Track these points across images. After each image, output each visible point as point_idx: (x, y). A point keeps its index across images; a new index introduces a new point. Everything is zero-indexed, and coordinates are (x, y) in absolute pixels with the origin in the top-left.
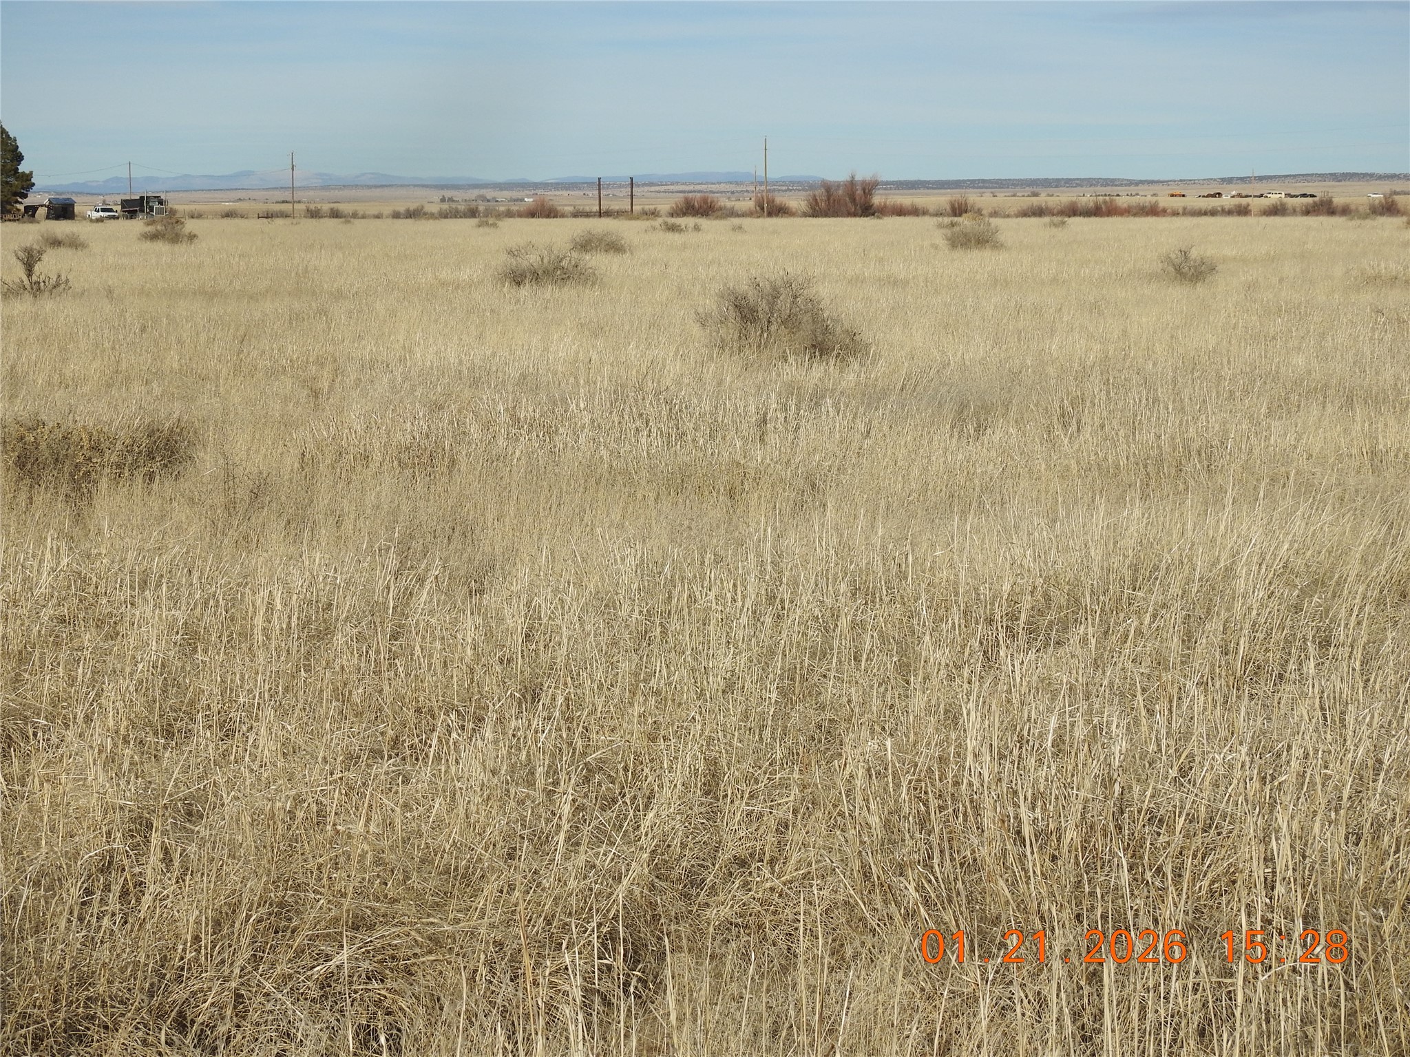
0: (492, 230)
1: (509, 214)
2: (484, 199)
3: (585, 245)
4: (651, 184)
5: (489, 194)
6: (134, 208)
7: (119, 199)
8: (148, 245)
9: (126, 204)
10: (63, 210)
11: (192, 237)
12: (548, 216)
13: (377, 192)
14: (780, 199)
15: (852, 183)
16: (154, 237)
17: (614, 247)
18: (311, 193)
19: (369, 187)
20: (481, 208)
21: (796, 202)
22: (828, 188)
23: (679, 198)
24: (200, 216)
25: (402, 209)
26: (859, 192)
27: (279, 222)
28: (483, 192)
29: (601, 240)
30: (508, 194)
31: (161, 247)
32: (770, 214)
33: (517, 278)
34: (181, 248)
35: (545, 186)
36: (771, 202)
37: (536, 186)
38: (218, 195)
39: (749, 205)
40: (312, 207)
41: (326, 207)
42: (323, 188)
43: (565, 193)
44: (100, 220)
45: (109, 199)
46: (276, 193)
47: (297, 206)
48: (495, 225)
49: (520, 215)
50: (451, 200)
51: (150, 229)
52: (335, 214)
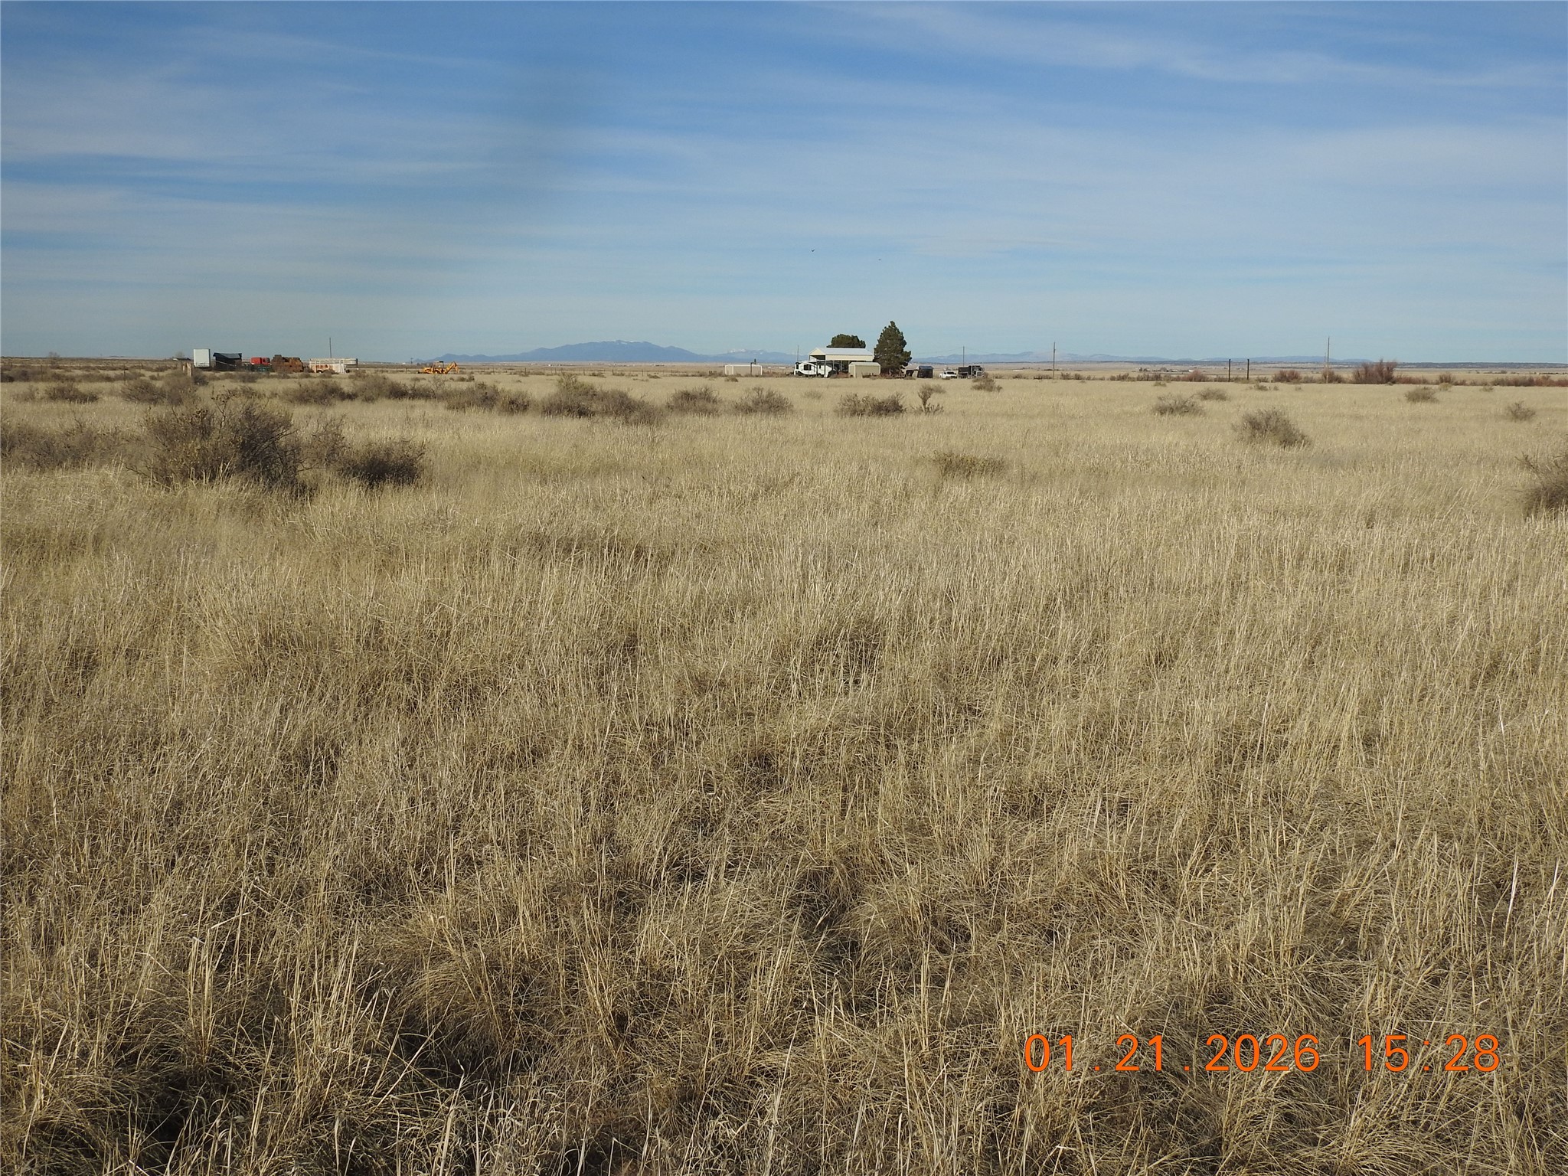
0: (1163, 388)
1: (1178, 379)
2: (1164, 369)
3: (1205, 397)
4: (1265, 363)
5: (1168, 367)
6: (965, 372)
7: (957, 367)
8: (976, 392)
9: (960, 370)
10: (926, 373)
11: (999, 388)
12: (1200, 381)
13: (1103, 365)
14: (1337, 373)
15: (1381, 364)
16: (979, 388)
17: (1221, 397)
18: (1065, 365)
19: (1098, 362)
20: (1162, 376)
21: (1347, 374)
22: (1366, 367)
23: (1277, 371)
24: (1000, 378)
25: (1116, 375)
26: (1385, 369)
27: (1046, 381)
28: (1164, 366)
29: (1214, 394)
30: (1179, 367)
31: (982, 393)
32: (1330, 382)
33: (1162, 411)
34: (994, 394)
35: (1202, 363)
36: (1331, 374)
37: (1196, 363)
38: (1011, 365)
39: (1320, 376)
40: (1065, 373)
41: (1073, 373)
42: (1071, 362)
43: (1213, 367)
44: (947, 378)
45: (950, 367)
46: (1044, 365)
47: (1056, 372)
48: (1164, 385)
49: (1184, 380)
50: (1145, 370)
51: (977, 384)
52: (1078, 378)
